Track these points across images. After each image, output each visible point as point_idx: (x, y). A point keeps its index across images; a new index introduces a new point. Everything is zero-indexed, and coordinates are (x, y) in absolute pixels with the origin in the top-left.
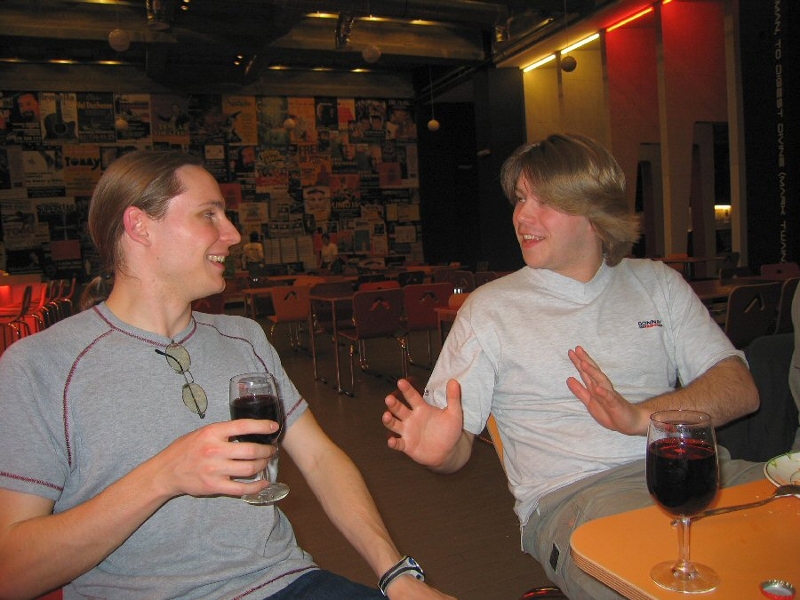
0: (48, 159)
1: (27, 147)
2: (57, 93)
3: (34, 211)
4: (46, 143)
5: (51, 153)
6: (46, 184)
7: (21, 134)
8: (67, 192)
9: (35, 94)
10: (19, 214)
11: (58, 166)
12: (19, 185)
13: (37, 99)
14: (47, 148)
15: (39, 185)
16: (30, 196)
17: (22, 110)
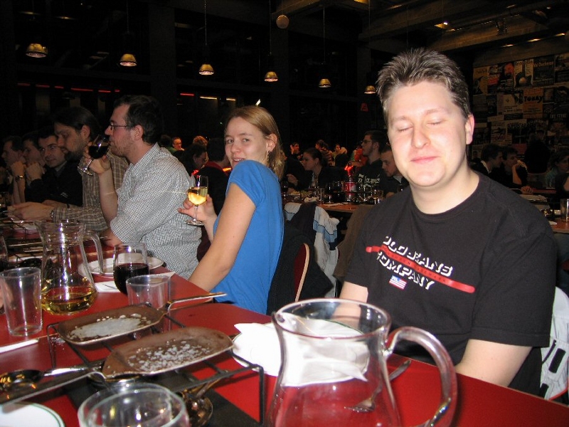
0: (516, 98)
1: (506, 93)
2: (524, 60)
3: (506, 127)
4: (516, 90)
5: (517, 95)
6: (513, 112)
7: (504, 86)
8: (524, 116)
9: (513, 63)
10: (499, 129)
11: (521, 102)
12: (501, 113)
13: (513, 65)
14: (516, 92)
15: (510, 113)
16: (505, 119)
17: (506, 72)
